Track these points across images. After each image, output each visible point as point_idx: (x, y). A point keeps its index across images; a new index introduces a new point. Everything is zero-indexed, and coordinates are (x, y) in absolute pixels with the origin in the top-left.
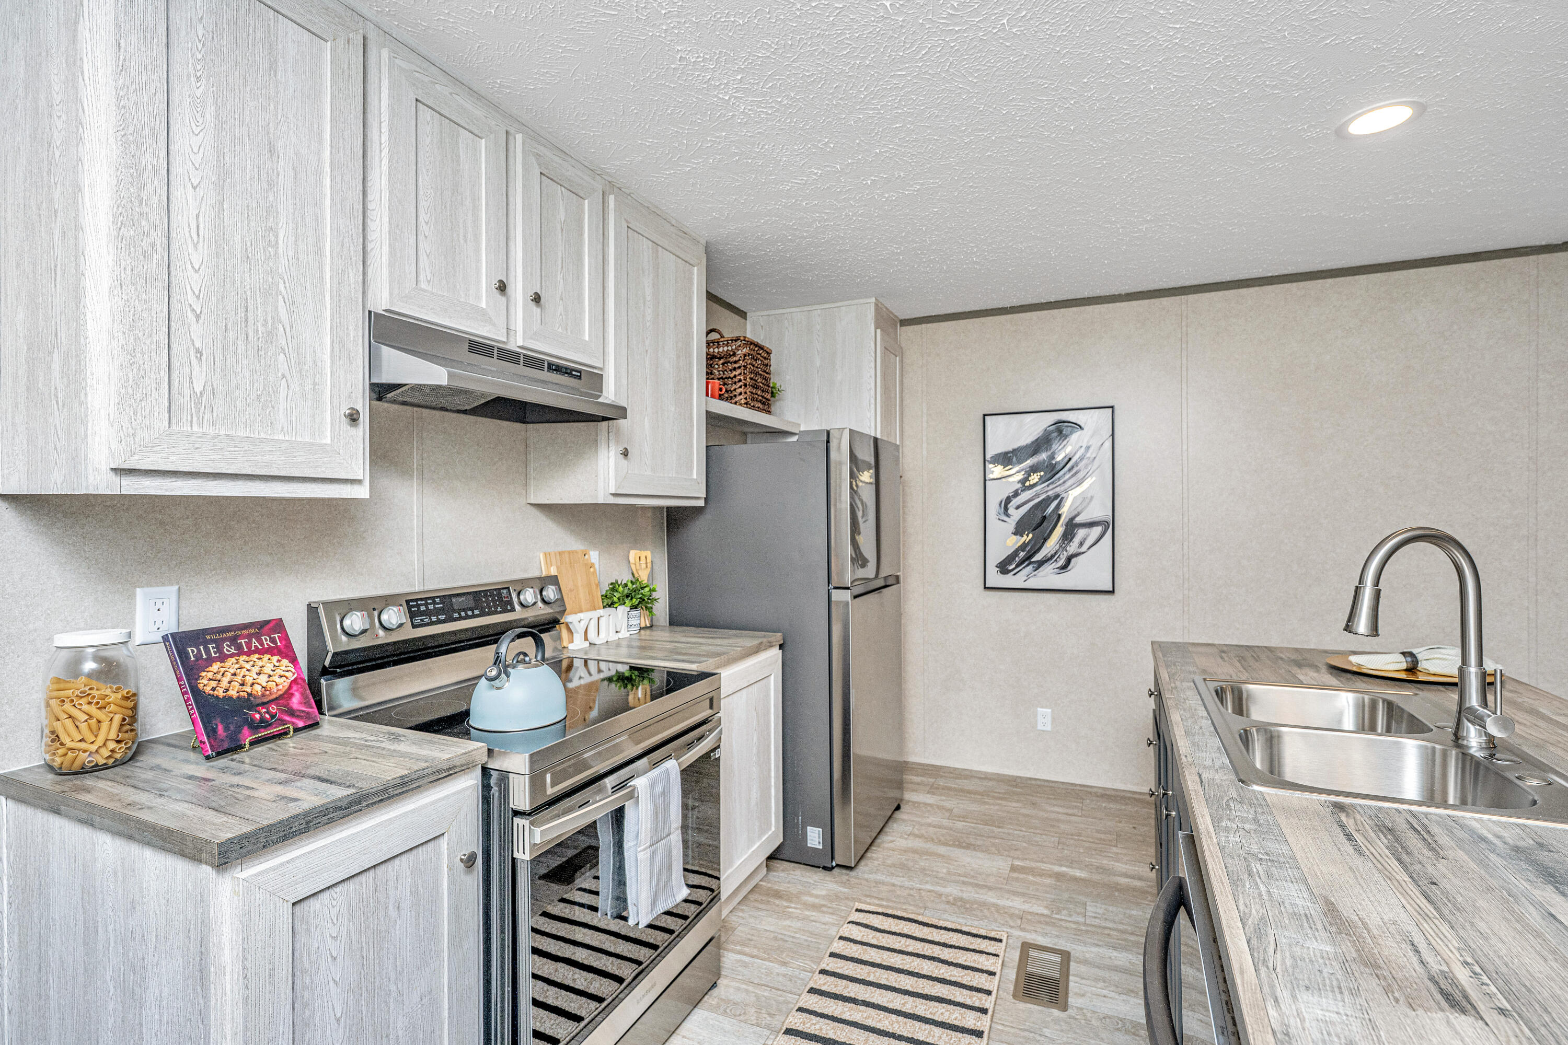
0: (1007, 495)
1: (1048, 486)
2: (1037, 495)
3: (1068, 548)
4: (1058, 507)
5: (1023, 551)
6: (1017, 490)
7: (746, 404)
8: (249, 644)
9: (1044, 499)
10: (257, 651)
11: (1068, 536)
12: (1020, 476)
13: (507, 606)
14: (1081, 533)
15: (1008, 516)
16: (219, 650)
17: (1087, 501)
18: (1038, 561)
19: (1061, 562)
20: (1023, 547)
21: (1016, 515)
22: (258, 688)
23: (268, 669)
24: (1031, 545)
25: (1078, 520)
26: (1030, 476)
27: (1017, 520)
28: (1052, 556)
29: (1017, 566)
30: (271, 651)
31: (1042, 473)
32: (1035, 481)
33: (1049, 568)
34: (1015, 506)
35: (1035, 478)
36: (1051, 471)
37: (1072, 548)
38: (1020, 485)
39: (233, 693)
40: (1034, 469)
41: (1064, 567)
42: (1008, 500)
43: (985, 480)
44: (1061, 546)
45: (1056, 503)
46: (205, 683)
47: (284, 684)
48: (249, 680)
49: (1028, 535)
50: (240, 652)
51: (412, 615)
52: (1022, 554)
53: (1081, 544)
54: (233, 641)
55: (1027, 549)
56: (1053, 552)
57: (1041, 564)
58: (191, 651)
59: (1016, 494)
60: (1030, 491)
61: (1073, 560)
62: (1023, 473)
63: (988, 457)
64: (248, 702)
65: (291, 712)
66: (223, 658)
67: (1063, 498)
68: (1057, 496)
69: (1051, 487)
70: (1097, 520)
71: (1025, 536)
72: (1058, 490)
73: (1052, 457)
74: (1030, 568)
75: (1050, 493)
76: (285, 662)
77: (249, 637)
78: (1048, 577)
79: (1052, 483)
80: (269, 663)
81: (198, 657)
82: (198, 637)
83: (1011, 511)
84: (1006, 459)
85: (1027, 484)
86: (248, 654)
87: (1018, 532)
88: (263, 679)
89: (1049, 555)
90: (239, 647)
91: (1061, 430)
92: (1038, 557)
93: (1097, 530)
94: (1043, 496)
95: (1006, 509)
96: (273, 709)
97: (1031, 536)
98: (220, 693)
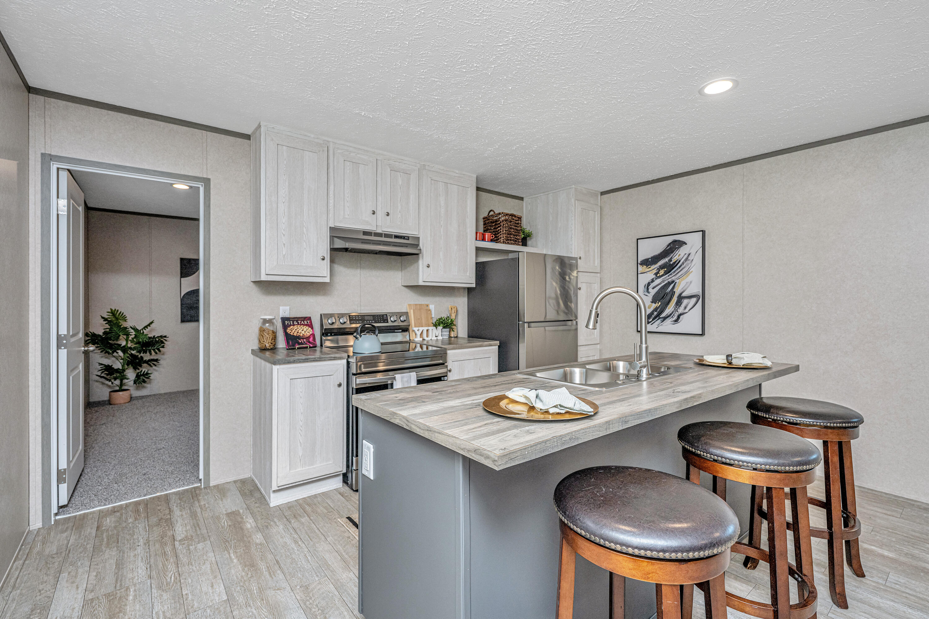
0: (648, 282)
1: (669, 276)
2: (663, 281)
3: (679, 310)
4: (674, 287)
5: (656, 312)
6: (653, 279)
7: (503, 242)
8: (301, 322)
9: (666, 284)
10: (303, 324)
11: (679, 303)
12: (655, 271)
13: (386, 321)
14: (685, 302)
15: (649, 292)
16: (293, 323)
17: (689, 284)
18: (662, 318)
19: (675, 318)
20: (656, 310)
21: (653, 292)
22: (301, 334)
23: (305, 330)
24: (660, 308)
25: (684, 295)
26: (660, 271)
27: (653, 295)
28: (671, 315)
29: (653, 320)
30: (306, 325)
31: (666, 269)
32: (662, 274)
33: (669, 321)
34: (652, 287)
35: (662, 272)
36: (670, 268)
37: (681, 310)
38: (654, 276)
39: (295, 334)
40: (661, 267)
41: (676, 321)
42: (649, 284)
43: (638, 274)
44: (675, 309)
45: (672, 285)
46: (288, 331)
47: (309, 334)
48: (299, 332)
49: (658, 303)
50: (298, 324)
51: (350, 320)
52: (655, 313)
53: (685, 308)
54: (297, 321)
55: (658, 310)
56: (671, 312)
57: (665, 318)
58: (286, 322)
59: (653, 281)
60: (660, 279)
61: (681, 317)
62: (656, 269)
63: (639, 262)
64: (299, 337)
65: (309, 342)
66: (294, 325)
67: (676, 283)
68: (673, 282)
69: (670, 276)
70: (693, 294)
71: (657, 304)
72: (673, 278)
73: (670, 260)
74: (659, 321)
75: (669, 280)
76: (310, 329)
77: (301, 321)
78: (668, 326)
79: (671, 274)
80: (305, 328)
81: (288, 324)
82: (288, 319)
83: (650, 290)
84: (647, 263)
85: (658, 275)
86: (301, 325)
87: (654, 301)
88: (303, 332)
89: (669, 314)
90: (298, 323)
91: (676, 245)
92: (663, 315)
93: (694, 300)
94: (666, 282)
95: (648, 289)
96: (305, 340)
97: (660, 303)
98: (292, 334)
